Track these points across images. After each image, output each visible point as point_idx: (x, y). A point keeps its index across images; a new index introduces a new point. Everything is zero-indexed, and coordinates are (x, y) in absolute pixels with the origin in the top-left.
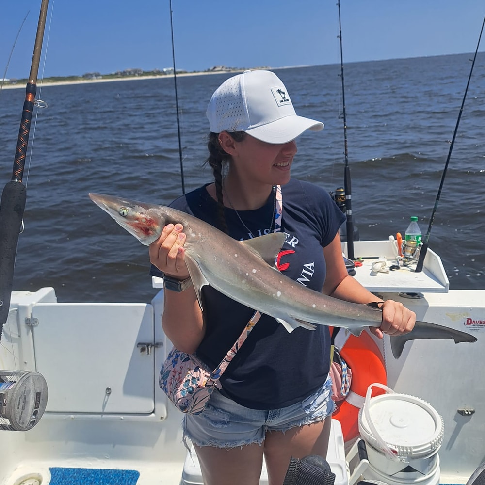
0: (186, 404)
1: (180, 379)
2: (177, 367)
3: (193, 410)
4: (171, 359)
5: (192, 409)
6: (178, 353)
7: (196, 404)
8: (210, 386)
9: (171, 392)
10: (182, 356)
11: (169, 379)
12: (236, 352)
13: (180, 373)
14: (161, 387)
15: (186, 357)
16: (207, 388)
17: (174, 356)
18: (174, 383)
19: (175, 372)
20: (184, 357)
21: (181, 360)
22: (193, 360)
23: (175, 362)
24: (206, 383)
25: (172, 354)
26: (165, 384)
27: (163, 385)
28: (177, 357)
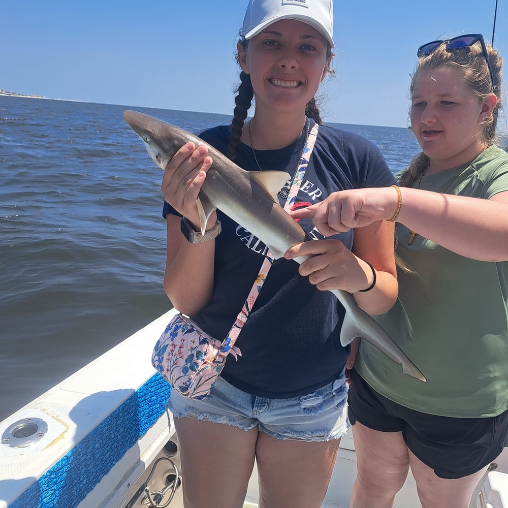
0: (188, 383)
1: (181, 354)
2: (177, 340)
3: (196, 392)
4: (170, 331)
5: (195, 390)
6: (179, 324)
7: (199, 384)
8: (220, 362)
9: (168, 370)
10: (184, 328)
11: (165, 356)
12: (248, 315)
13: (181, 347)
14: (154, 366)
15: (189, 328)
16: (215, 365)
17: (173, 328)
18: (173, 358)
19: (174, 346)
20: (187, 328)
21: (183, 331)
22: (197, 331)
23: (174, 335)
24: (215, 359)
25: (170, 326)
26: (160, 361)
27: (157, 363)
28: (177, 328)
